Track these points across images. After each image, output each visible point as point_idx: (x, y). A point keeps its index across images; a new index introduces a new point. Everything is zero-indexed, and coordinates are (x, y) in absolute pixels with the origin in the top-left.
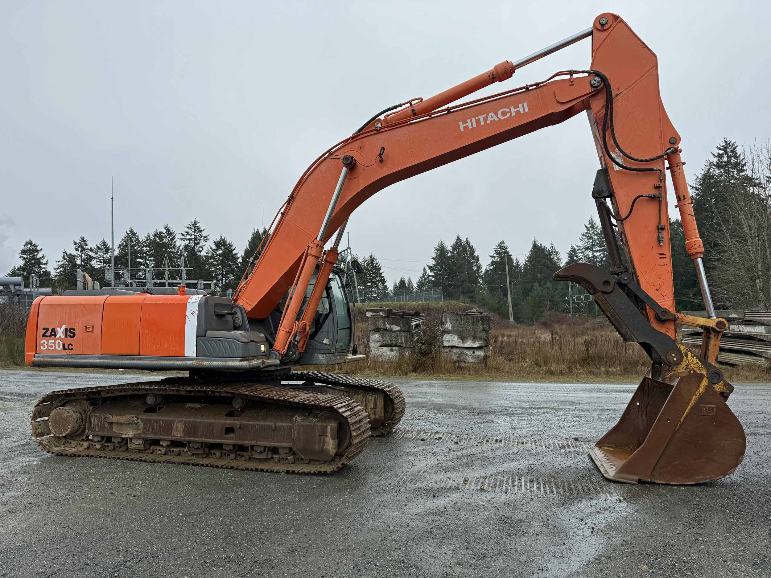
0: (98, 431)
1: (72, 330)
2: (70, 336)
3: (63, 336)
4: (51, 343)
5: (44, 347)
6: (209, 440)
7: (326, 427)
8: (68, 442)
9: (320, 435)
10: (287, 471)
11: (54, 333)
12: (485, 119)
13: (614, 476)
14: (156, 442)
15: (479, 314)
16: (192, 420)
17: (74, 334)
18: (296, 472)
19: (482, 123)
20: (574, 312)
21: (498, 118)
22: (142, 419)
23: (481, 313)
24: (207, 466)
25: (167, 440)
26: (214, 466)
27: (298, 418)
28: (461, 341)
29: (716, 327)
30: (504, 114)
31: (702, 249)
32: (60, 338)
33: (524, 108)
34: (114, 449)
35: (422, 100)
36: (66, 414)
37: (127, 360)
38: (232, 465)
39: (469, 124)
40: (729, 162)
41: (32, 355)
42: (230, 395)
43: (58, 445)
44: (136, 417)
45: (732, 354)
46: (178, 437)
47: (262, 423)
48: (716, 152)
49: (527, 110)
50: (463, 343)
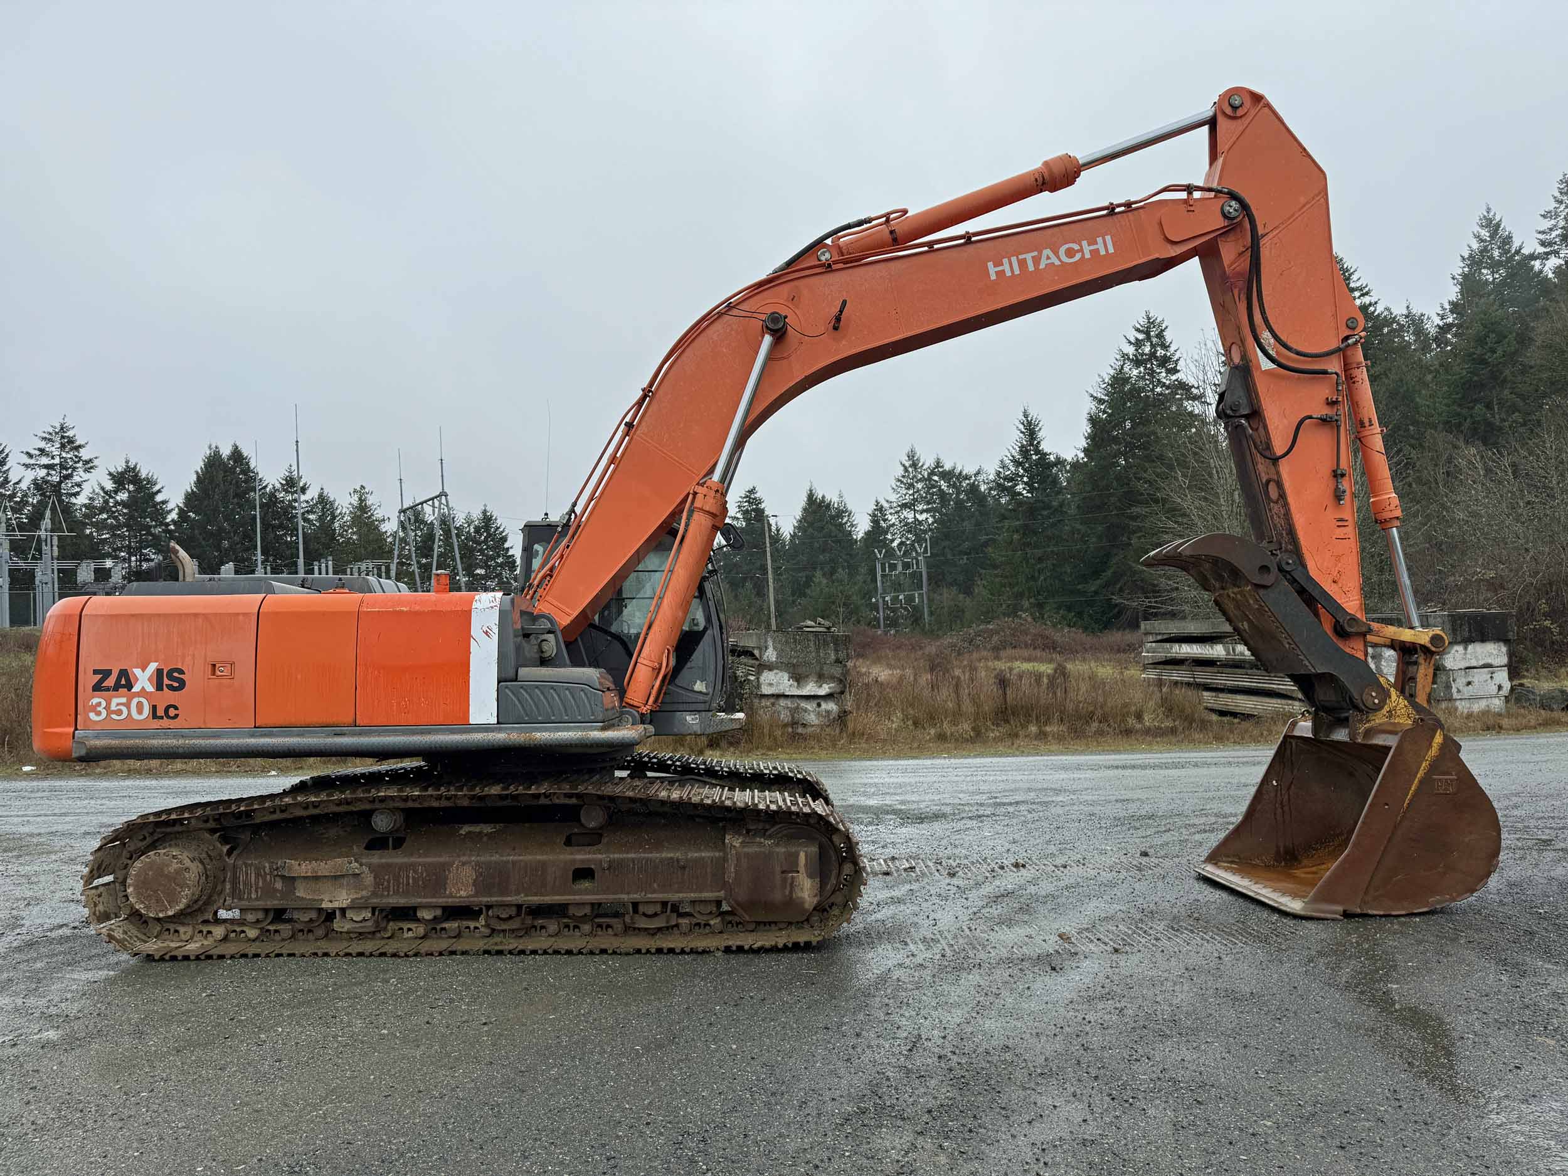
0: (257, 899)
1: (176, 674)
2: (171, 688)
3: (150, 688)
4: (118, 704)
5: (99, 713)
6: (535, 898)
7: (797, 855)
8: (168, 930)
9: (783, 872)
10: (726, 947)
11: (125, 682)
12: (1036, 261)
13: (1303, 909)
14: (407, 914)
15: (825, 630)
16: (496, 858)
17: (182, 684)
18: (746, 947)
19: (1031, 268)
20: (886, 626)
21: (1060, 260)
22: (370, 866)
23: (829, 628)
24: (545, 952)
25: (435, 907)
26: (563, 952)
27: (734, 841)
28: (796, 684)
29: (1429, 645)
30: (1070, 253)
31: (1398, 513)
32: (143, 693)
33: (1105, 245)
34: (293, 937)
35: (905, 212)
36: (175, 866)
37: (328, 736)
38: (603, 947)
39: (1006, 267)
40: (1153, 355)
41: (67, 734)
42: (574, 801)
43: (144, 937)
44: (356, 861)
45: (1238, 697)
46: (460, 897)
47: (654, 855)
48: (1133, 335)
49: (1111, 250)
50: (799, 686)
